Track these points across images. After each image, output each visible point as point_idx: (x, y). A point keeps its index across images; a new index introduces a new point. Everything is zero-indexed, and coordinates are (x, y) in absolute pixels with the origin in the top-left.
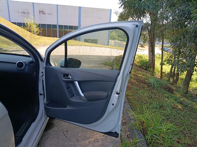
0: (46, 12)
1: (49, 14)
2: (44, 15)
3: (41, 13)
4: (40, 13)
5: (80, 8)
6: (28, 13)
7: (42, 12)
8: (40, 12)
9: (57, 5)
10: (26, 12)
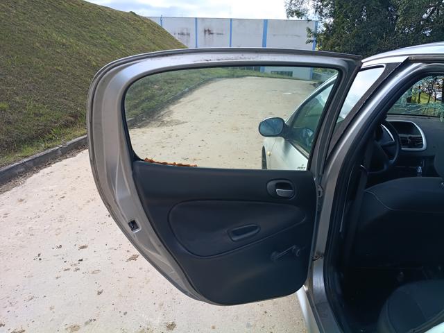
0: (214, 32)
1: (218, 34)
2: (211, 35)
3: (207, 33)
4: (205, 33)
5: (266, 21)
6: (188, 34)
7: (209, 31)
8: (205, 31)
9: (231, 19)
10: (185, 32)
